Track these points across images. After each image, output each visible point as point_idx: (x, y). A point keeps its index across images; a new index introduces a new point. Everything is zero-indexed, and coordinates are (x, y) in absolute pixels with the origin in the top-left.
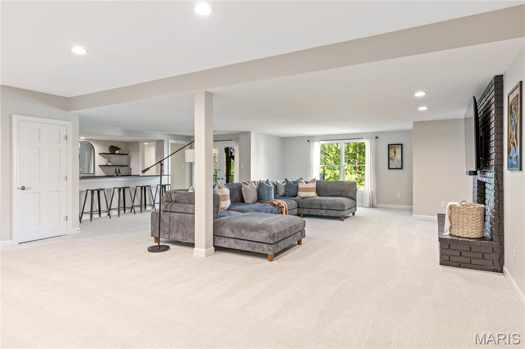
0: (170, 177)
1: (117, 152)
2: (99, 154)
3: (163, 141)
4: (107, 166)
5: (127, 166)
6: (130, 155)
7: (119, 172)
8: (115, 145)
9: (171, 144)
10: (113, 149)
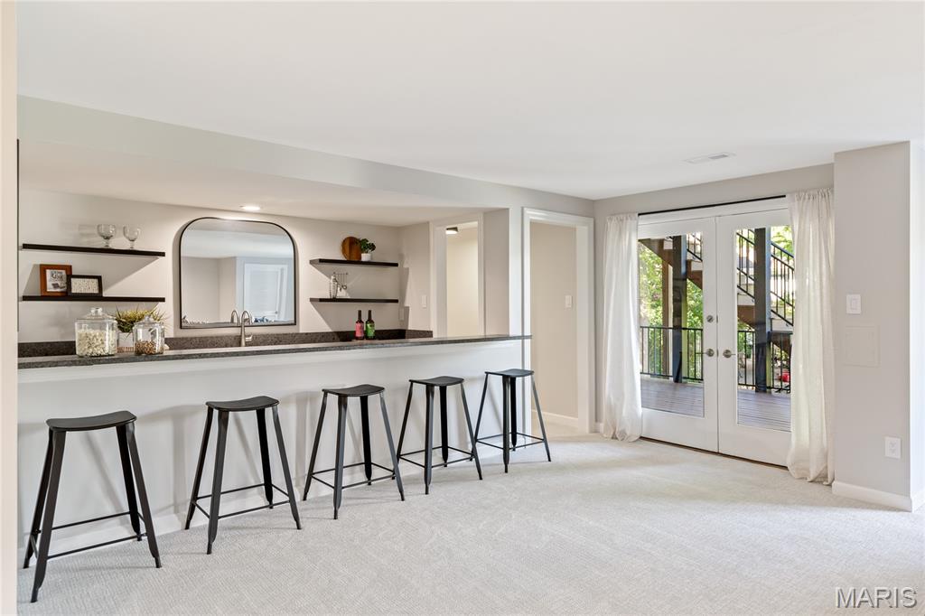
0: (528, 342)
1: (365, 257)
2: (312, 262)
3: (504, 212)
4: (334, 300)
5: (396, 301)
6: (405, 266)
7: (370, 321)
8: (360, 236)
9: (533, 224)
10: (355, 249)
